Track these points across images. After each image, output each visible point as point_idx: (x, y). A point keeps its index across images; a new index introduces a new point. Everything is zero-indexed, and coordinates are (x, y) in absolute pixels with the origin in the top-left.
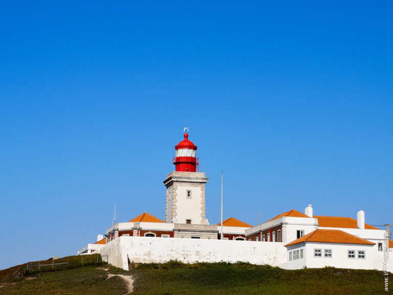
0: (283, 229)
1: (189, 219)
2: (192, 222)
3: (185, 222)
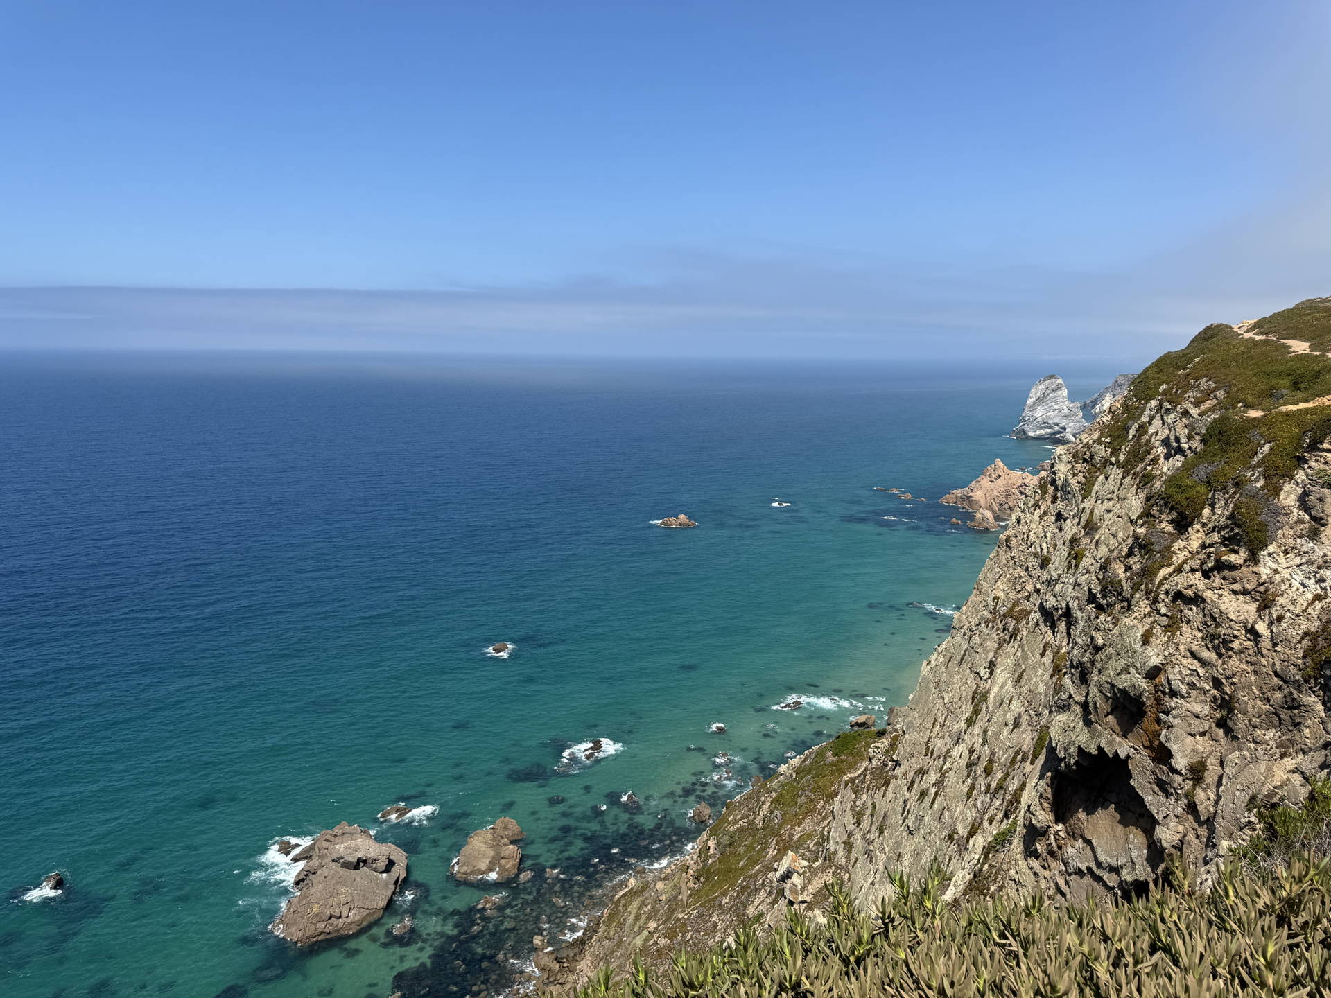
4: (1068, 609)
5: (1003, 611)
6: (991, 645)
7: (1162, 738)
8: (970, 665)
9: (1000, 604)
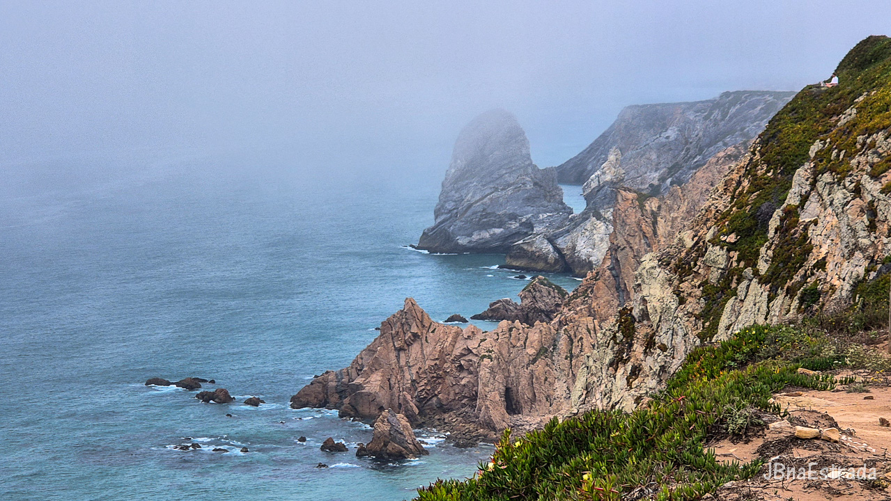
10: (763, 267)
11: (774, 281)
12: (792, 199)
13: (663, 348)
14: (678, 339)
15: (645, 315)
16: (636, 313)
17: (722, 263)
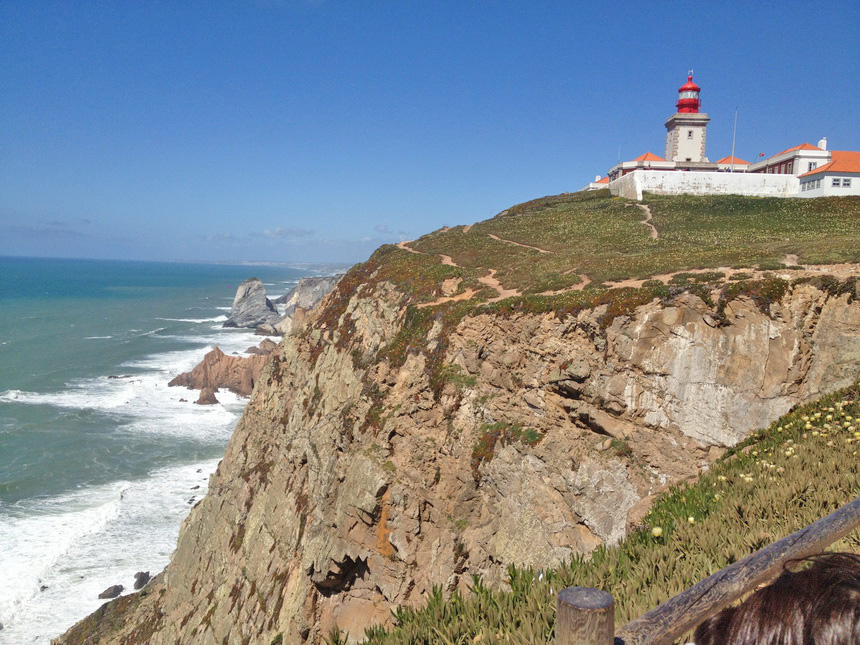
0: (795, 162)
1: (689, 157)
2: (692, 161)
3: (684, 160)
4: (305, 455)
5: (252, 466)
6: (244, 495)
7: (390, 539)
8: (226, 517)
9: (249, 461)
10: (336, 340)
11: (339, 346)
12: (349, 309)
13: (292, 374)
14: (298, 370)
15: (285, 360)
16: (281, 358)
17: (318, 337)
